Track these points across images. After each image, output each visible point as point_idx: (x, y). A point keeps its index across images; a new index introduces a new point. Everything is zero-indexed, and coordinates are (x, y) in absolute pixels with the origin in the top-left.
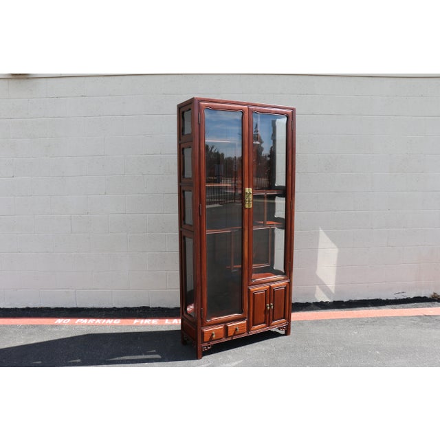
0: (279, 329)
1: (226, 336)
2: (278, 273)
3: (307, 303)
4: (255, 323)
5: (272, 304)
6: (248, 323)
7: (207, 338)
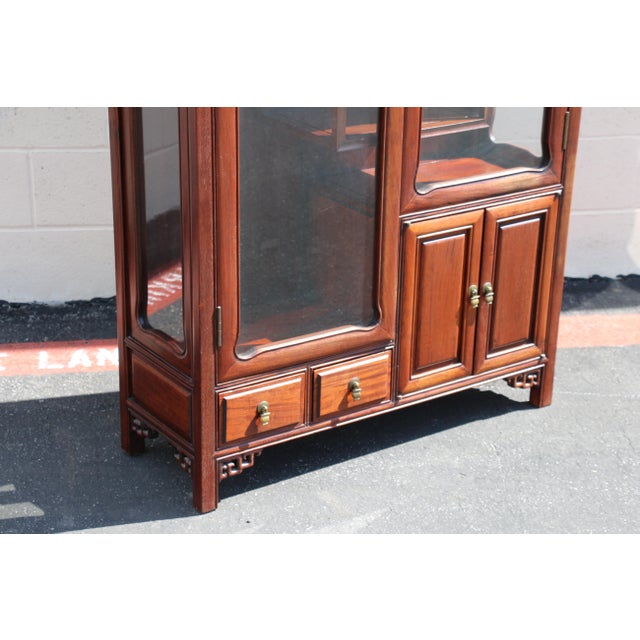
0: (511, 382)
1: (313, 414)
2: (512, 157)
3: (596, 277)
4: (423, 360)
5: (488, 285)
6: (396, 359)
7: (236, 428)
